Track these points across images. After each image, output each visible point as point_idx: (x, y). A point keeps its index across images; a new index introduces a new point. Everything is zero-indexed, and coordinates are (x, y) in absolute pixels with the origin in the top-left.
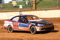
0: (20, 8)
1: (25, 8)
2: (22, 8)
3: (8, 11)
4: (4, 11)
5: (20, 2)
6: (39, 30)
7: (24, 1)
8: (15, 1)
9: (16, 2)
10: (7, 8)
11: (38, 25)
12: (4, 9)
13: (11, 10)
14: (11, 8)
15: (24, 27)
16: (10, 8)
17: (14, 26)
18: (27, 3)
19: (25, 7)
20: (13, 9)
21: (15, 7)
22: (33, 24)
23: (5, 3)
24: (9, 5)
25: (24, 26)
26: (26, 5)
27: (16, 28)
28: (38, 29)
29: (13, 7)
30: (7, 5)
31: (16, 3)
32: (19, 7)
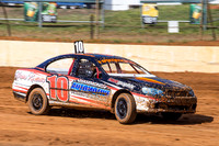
0: (171, 31)
1: (189, 32)
2: (176, 30)
3: (123, 39)
4: (110, 38)
5: (169, 8)
6: (147, 109)
7: (187, 6)
8: (152, 6)
9: (156, 8)
10: (121, 30)
11: (144, 89)
12: (110, 31)
13: (135, 35)
14: (137, 29)
15: (91, 93)
16: (132, 28)
17: (52, 88)
18: (196, 15)
19: (187, 28)
20: (141, 34)
21: (152, 25)
22: (124, 84)
23: (115, 8)
24: (129, 19)
25: (92, 91)
26: (192, 20)
27: (59, 95)
28: (142, 104)
29: (143, 26)
30: (120, 18)
31: (155, 13)
32: (165, 27)
